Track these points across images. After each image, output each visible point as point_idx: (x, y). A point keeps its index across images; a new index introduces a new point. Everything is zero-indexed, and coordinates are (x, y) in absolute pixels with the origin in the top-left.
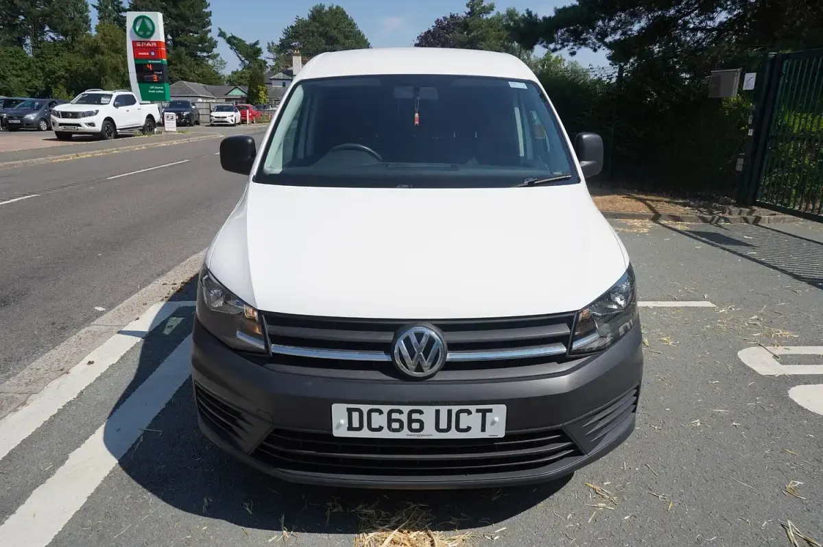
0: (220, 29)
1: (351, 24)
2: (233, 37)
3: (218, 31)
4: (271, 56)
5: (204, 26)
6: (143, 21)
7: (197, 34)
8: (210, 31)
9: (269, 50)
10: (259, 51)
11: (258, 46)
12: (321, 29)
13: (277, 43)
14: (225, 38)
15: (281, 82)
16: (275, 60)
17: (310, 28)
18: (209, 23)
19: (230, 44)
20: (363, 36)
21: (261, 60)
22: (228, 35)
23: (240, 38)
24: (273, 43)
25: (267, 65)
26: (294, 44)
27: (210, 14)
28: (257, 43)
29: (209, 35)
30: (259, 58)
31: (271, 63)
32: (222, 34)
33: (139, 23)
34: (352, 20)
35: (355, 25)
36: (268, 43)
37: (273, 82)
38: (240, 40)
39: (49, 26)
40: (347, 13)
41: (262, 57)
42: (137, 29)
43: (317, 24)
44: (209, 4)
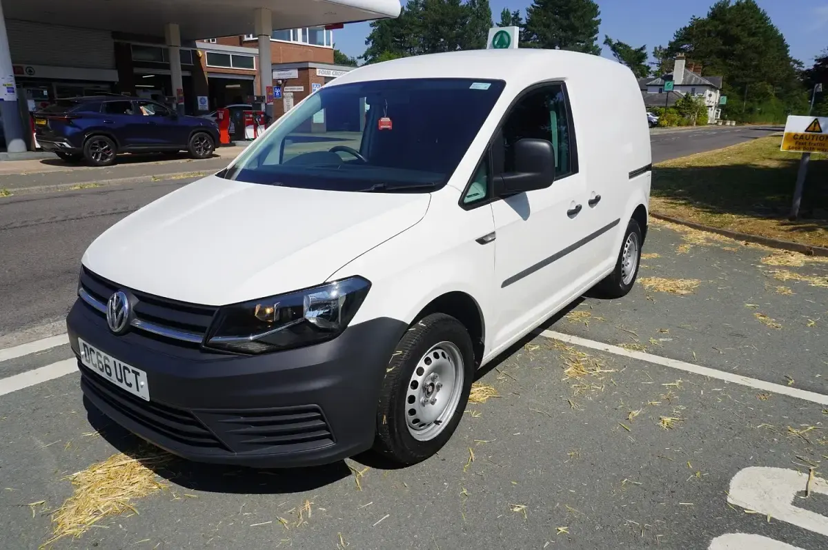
0: (606, 36)
1: (763, 18)
2: (620, 44)
3: (604, 39)
4: (656, 60)
5: (592, 34)
6: (501, 37)
7: (583, 42)
8: (596, 39)
9: (655, 54)
10: (644, 56)
11: (644, 52)
12: (720, 27)
13: (666, 46)
14: (610, 45)
15: (658, 88)
16: (659, 65)
17: (706, 29)
18: (596, 31)
19: (614, 51)
20: (777, 31)
21: (645, 66)
22: (614, 42)
23: (626, 44)
24: (660, 47)
25: (650, 70)
26: (685, 46)
27: (598, 22)
28: (642, 49)
29: (595, 43)
30: (643, 63)
31: (654, 68)
32: (608, 41)
33: (498, 37)
34: (764, 14)
35: (767, 19)
36: (656, 48)
37: (649, 88)
38: (626, 46)
39: (460, 45)
40: (759, 7)
41: (646, 63)
42: (496, 42)
43: (717, 23)
44: (600, 12)
